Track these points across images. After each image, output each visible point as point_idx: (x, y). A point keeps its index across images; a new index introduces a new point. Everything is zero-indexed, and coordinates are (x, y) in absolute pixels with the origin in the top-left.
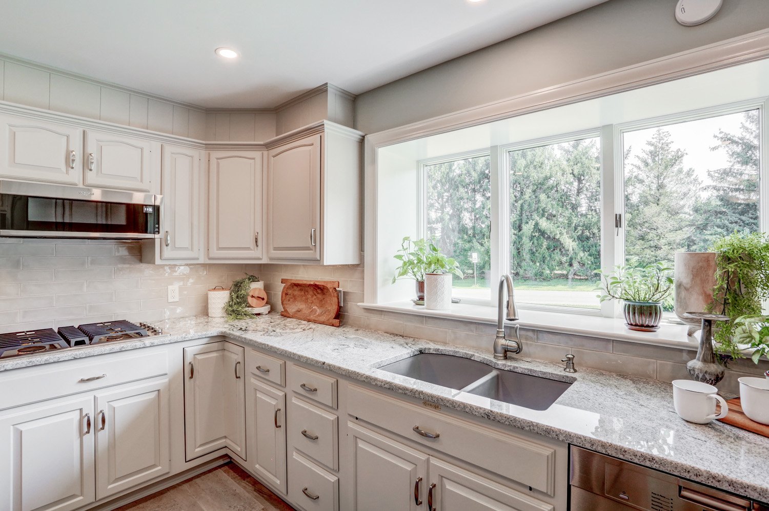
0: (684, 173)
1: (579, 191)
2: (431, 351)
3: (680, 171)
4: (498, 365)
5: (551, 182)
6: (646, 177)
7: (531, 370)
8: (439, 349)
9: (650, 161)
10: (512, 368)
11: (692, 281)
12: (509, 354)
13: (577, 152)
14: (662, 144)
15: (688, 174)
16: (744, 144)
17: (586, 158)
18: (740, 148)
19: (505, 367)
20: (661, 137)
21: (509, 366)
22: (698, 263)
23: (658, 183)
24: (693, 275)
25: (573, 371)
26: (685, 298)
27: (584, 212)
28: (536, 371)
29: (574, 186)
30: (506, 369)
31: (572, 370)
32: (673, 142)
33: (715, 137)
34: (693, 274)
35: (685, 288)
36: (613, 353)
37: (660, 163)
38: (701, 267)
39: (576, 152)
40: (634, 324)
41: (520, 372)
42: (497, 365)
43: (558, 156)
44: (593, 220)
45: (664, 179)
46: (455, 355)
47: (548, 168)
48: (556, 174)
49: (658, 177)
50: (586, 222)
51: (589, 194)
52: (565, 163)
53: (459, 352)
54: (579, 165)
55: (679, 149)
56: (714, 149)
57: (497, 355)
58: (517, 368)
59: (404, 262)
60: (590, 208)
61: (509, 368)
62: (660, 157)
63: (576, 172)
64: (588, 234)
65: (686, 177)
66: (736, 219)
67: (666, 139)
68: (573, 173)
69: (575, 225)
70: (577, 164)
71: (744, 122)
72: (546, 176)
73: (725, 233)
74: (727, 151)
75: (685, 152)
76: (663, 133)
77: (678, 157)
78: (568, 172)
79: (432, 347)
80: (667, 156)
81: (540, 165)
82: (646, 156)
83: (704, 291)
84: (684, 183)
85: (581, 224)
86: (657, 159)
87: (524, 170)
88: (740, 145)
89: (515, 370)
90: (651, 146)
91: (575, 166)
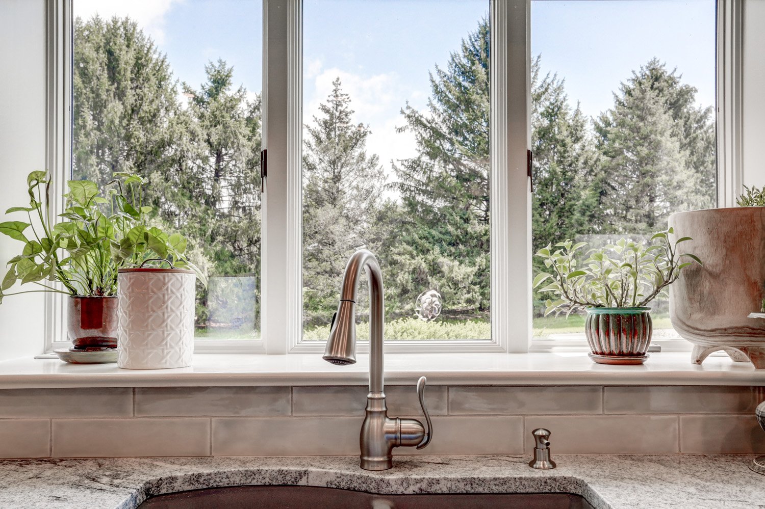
0: (366, 161)
1: (218, 174)
2: (178, 486)
3: (362, 157)
4: (388, 484)
5: (170, 152)
6: (317, 161)
7: (472, 481)
8: (199, 475)
9: (323, 136)
10: (424, 485)
11: (724, 260)
12: (399, 454)
13: (216, 104)
14: (341, 113)
15: (372, 163)
16: (432, 128)
17: (231, 118)
18: (429, 134)
19: (409, 485)
20: (339, 102)
21: (417, 481)
22: (736, 226)
23: (334, 172)
24: (727, 250)
25: (551, 466)
26: (710, 293)
27: (226, 211)
28: (484, 480)
29: (211, 164)
30: (410, 490)
31: (547, 465)
32: (353, 112)
33: (402, 112)
34: (726, 247)
35: (711, 274)
36: (603, 414)
37: (337, 141)
38: (741, 234)
39: (214, 105)
40: (616, 352)
41: (445, 490)
42: (384, 486)
43: (185, 107)
44: (241, 224)
45: (342, 167)
46: (248, 482)
47: (166, 125)
48: (180, 138)
49: (333, 163)
50: (229, 229)
51: (234, 180)
52: (196, 120)
53: (259, 472)
54: (220, 127)
55: (362, 124)
56: (400, 130)
57: (370, 459)
58: (438, 481)
59: (31, 245)
60: (235, 205)
61: (418, 485)
62: (338, 133)
63: (214, 139)
64: (231, 248)
65: (369, 168)
66: (426, 234)
67: (345, 105)
68: (208, 141)
69: (212, 232)
70: (215, 126)
71: (432, 98)
72: (163, 140)
73: (415, 253)
74: (416, 135)
75: (369, 129)
76: (342, 95)
77: (359, 137)
78: (200, 137)
79: (179, 474)
80: (346, 133)
81: (150, 118)
82: (319, 128)
83: (747, 276)
84: (366, 176)
85: (222, 230)
86: (333, 134)
87: (120, 122)
88: (428, 130)
89: (433, 489)
90: (325, 113)
91: (213, 129)
